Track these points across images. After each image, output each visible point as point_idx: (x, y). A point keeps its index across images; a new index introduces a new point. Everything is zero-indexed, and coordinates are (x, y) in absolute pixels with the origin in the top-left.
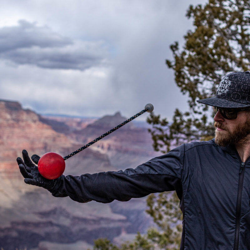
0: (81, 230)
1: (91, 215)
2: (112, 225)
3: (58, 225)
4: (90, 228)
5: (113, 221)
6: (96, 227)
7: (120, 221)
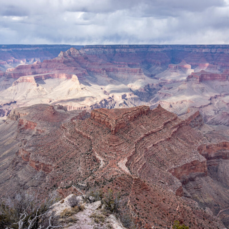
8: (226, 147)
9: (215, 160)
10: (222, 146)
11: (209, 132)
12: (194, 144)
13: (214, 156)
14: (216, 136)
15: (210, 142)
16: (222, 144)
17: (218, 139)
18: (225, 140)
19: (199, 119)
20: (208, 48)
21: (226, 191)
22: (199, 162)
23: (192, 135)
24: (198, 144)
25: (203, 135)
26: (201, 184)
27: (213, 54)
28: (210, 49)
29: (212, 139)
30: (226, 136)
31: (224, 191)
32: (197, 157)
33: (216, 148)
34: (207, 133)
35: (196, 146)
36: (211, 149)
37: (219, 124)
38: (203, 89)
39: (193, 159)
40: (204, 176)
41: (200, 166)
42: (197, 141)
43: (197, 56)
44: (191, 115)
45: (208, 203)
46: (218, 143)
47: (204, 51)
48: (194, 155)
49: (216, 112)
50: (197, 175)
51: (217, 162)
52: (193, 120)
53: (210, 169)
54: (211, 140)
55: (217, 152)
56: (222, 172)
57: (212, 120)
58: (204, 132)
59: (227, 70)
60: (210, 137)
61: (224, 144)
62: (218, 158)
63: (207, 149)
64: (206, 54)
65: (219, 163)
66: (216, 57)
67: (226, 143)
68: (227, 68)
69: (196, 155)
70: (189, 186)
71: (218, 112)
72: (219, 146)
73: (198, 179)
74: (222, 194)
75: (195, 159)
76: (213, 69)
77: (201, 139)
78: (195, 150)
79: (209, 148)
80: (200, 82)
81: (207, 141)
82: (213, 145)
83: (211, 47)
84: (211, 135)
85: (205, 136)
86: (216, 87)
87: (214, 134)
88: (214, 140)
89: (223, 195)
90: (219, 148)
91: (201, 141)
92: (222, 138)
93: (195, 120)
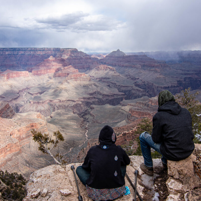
0: (107, 100)
1: (110, 93)
2: (119, 97)
3: (97, 98)
4: (110, 98)
5: (119, 95)
6: (113, 98)
7: (122, 95)
8: (33, 127)
9: (27, 139)
10: (30, 127)
11: (19, 119)
12: (7, 131)
13: (25, 136)
14: (24, 121)
15: (20, 126)
16: (30, 125)
17: (26, 122)
18: (32, 122)
19: (9, 110)
20: (10, 50)
21: (38, 160)
22: (13, 144)
23: (4, 124)
24: (10, 130)
25: (13, 122)
26: (18, 161)
27: (16, 56)
28: (12, 52)
29: (21, 123)
30: (32, 119)
31: (37, 160)
32: (10, 140)
33: (26, 130)
34: (16, 120)
35: (8, 132)
36: (21, 131)
37: (29, 111)
38: (11, 85)
39: (7, 143)
40: (19, 154)
41: (15, 147)
42: (9, 128)
43: (2, 58)
44: (2, 108)
45: (26, 174)
46: (27, 126)
47: (7, 53)
48: (8, 139)
49: (25, 102)
50: (13, 155)
51: (29, 140)
52: (4, 112)
53: (24, 147)
54: (21, 125)
55: (27, 132)
56: (33, 147)
57: (23, 109)
58: (14, 120)
59: (29, 68)
60: (19, 122)
61: (31, 125)
62: (29, 137)
63: (19, 132)
64: (9, 56)
65: (30, 141)
66: (19, 58)
67: (33, 124)
68: (29, 67)
69: (9, 139)
70: (8, 166)
71: (27, 102)
72: (28, 128)
73: (15, 158)
74: (35, 163)
75: (9, 142)
76: (18, 68)
77: (12, 125)
78: (8, 135)
79: (20, 131)
80: (8, 80)
81: (17, 126)
82: (23, 128)
83: (12, 50)
84: (20, 120)
85: (15, 122)
86: (22, 82)
87: (23, 119)
88: (23, 124)
89: (37, 163)
90: (28, 129)
91: (12, 127)
92: (29, 121)
93: (6, 111)
